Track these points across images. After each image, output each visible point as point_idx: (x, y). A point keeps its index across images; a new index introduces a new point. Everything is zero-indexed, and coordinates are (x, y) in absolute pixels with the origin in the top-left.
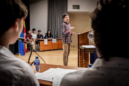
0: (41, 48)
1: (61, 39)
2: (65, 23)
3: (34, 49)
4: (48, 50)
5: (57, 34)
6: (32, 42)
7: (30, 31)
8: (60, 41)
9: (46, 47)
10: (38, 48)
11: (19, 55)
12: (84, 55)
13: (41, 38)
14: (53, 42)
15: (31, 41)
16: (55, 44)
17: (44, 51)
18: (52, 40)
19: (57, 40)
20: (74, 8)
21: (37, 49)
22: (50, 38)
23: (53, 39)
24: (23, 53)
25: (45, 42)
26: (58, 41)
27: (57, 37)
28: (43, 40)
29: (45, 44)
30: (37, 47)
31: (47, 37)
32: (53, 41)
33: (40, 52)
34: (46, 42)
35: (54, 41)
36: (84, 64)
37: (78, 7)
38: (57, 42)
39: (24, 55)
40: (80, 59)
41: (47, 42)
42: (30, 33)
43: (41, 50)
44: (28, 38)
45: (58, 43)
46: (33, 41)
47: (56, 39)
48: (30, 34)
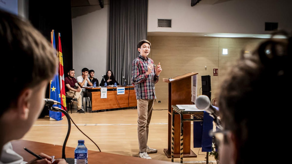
0: (95, 106)
1: (133, 88)
2: (140, 58)
3: (80, 106)
4: (107, 110)
5: (126, 78)
6: (77, 93)
7: (73, 72)
8: (132, 91)
9: (105, 104)
10: (88, 106)
11: (51, 119)
12: (182, 126)
13: (95, 85)
14: (118, 94)
15: (75, 92)
16: (121, 97)
17: (100, 111)
18: (115, 90)
19: (126, 89)
20: (159, 26)
21: (86, 107)
22: (112, 86)
23: (118, 88)
24: (57, 116)
25: (102, 94)
26: (128, 91)
27: (127, 82)
28: (99, 90)
29: (102, 97)
30: (86, 102)
31: (106, 84)
32: (118, 91)
33: (91, 114)
34: (104, 93)
35: (121, 91)
36: (182, 144)
37: (168, 23)
38: (126, 93)
39: (61, 119)
40: (173, 133)
41: (106, 94)
42: (72, 75)
43: (93, 109)
44: (68, 86)
45: (128, 95)
46: (79, 91)
47: (124, 88)
48: (72, 78)
